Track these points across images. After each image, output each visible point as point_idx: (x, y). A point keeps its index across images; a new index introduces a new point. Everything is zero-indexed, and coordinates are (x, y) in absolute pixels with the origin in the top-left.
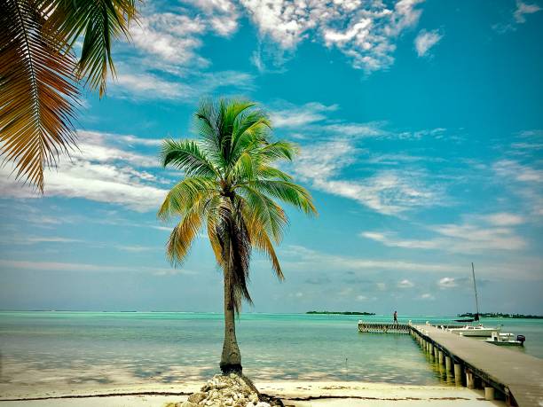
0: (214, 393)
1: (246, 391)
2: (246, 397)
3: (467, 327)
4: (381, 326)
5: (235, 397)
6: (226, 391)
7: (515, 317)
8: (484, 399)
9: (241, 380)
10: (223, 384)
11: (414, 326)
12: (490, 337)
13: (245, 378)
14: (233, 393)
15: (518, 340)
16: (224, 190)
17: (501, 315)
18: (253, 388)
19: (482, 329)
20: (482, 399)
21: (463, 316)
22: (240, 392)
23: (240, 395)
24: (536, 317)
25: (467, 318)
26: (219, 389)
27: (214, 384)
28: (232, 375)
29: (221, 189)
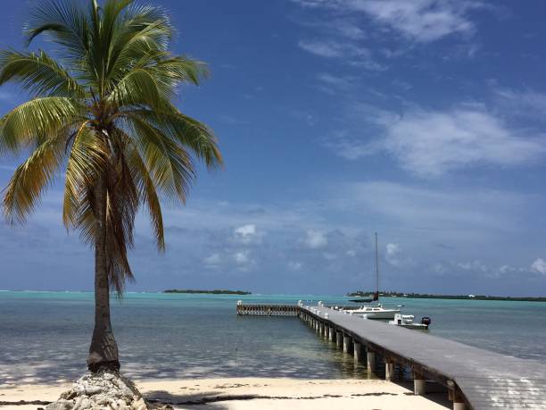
0: (83, 401)
1: (127, 396)
2: (128, 404)
3: (365, 308)
4: (265, 308)
5: (114, 405)
6: (101, 397)
7: (410, 296)
8: (413, 394)
9: (119, 382)
10: (96, 388)
11: (307, 308)
12: (393, 319)
13: (124, 379)
14: (111, 400)
15: (423, 322)
16: (99, 119)
17: (395, 294)
18: (136, 392)
19: (381, 310)
20: (410, 394)
21: (353, 295)
22: (119, 397)
23: (120, 401)
24: (432, 297)
25: (357, 297)
26: (89, 395)
27: (82, 389)
28: (107, 375)
29: (93, 118)
